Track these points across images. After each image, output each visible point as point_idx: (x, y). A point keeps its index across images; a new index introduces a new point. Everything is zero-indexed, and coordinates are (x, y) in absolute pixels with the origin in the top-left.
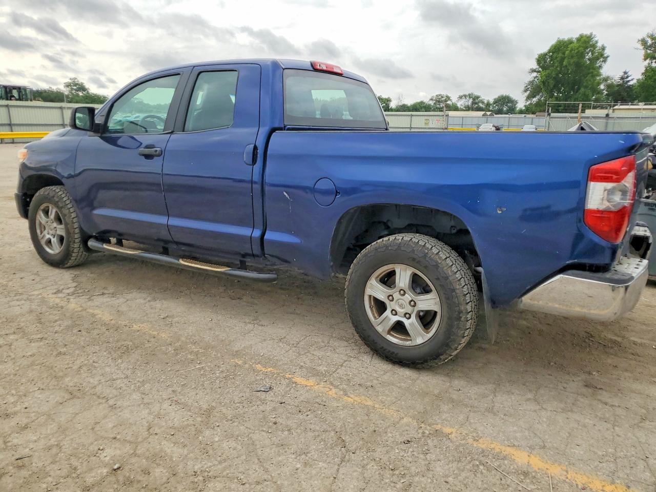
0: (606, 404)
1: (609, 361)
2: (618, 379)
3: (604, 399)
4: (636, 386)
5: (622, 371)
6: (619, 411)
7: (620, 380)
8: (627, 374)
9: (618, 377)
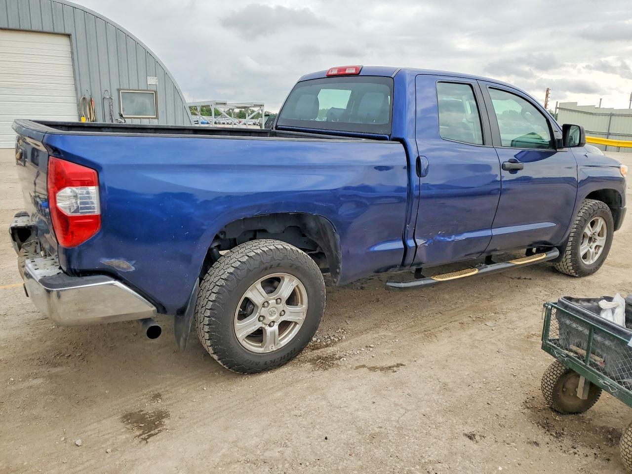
0: (33, 312)
1: (48, 343)
2: (33, 332)
3: (36, 314)
4: (17, 332)
5: (34, 340)
6: (22, 312)
7: (32, 332)
8: (29, 339)
9: (35, 333)
